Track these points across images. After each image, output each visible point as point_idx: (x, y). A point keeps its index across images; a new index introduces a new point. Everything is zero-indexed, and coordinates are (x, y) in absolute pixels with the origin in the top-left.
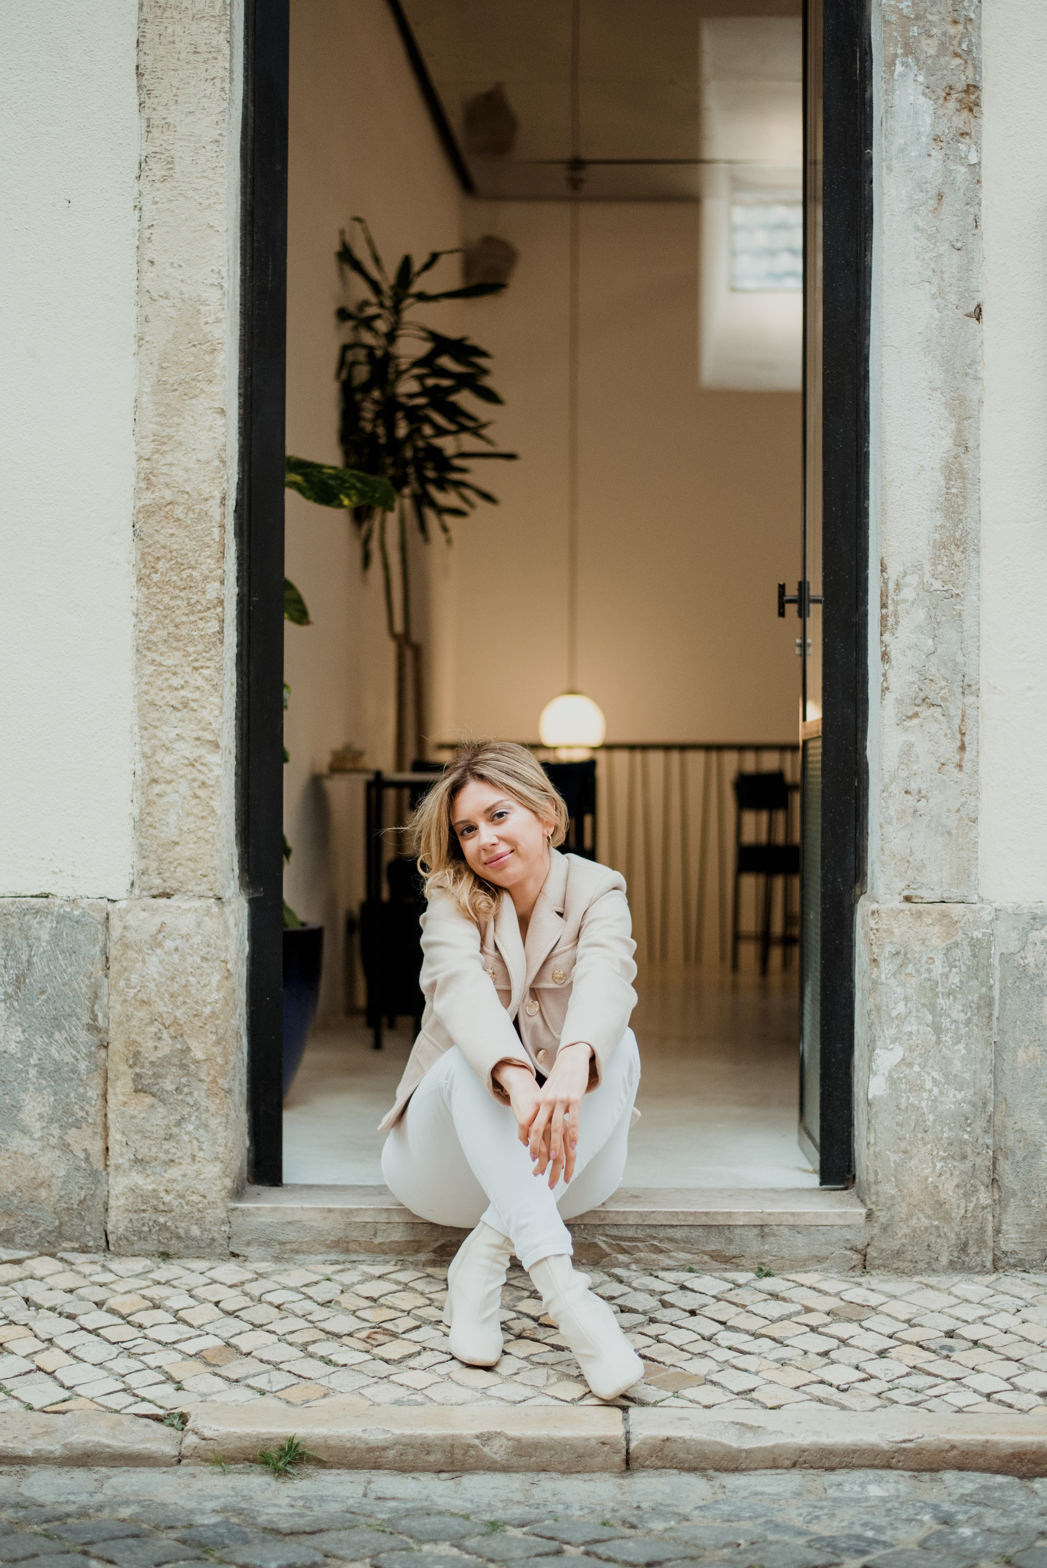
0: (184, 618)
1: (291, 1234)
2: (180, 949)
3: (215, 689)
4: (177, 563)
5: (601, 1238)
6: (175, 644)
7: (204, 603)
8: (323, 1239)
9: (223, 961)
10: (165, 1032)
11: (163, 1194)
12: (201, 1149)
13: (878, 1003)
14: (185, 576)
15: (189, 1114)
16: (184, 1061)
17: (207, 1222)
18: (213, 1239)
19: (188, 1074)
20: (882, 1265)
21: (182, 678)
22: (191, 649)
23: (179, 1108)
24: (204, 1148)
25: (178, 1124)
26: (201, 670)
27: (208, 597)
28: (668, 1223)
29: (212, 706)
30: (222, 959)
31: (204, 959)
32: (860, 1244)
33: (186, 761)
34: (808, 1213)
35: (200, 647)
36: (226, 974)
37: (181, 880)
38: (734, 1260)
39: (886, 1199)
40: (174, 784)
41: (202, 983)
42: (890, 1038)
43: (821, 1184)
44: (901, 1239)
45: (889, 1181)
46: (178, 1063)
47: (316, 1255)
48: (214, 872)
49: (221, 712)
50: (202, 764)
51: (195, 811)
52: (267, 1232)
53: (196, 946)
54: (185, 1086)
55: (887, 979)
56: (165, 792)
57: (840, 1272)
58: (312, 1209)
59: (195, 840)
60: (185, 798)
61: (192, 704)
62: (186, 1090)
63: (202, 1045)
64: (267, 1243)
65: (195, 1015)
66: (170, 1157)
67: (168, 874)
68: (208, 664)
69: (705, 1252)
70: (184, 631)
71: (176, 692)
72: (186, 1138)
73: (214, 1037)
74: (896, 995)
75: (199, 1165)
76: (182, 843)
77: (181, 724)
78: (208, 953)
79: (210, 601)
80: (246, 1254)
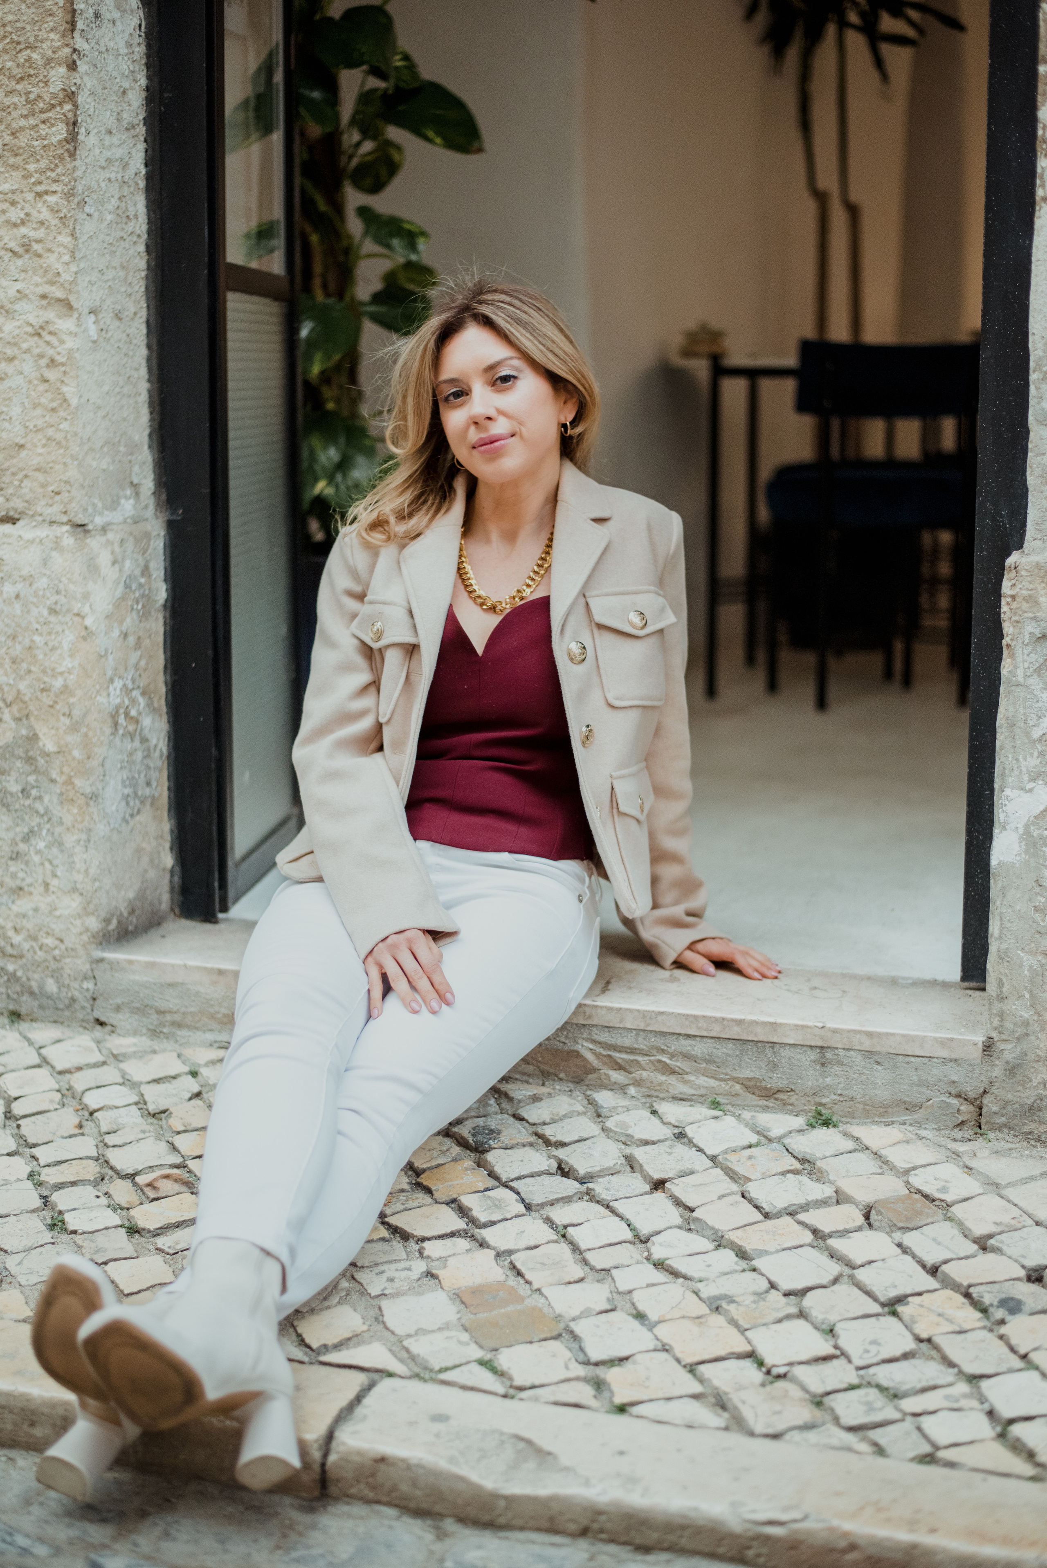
0: (23, 122)
1: (170, 1001)
2: (22, 595)
3: (64, 224)
4: (12, 41)
5: (585, 1044)
6: (12, 160)
7: (47, 98)
8: (212, 1010)
9: (78, 615)
10: (6, 711)
11: (11, 933)
12: (55, 875)
13: (1010, 714)
14: (22, 60)
15: (39, 825)
16: (31, 753)
17: (65, 976)
18: (73, 1000)
19: (36, 771)
20: (1005, 1126)
21: (22, 209)
22: (32, 167)
23: (27, 817)
24: (59, 874)
25: (26, 839)
26: (46, 197)
27: (51, 90)
28: (683, 1032)
29: (61, 249)
30: (76, 611)
31: (53, 611)
32: (972, 1089)
33: (30, 329)
34: (893, 1034)
35: (44, 163)
36: (83, 633)
37: (27, 498)
38: (780, 1096)
39: (1015, 1024)
40: (16, 362)
41: (51, 644)
42: (1028, 772)
43: (964, 978)
44: (1036, 1088)
45: (1021, 997)
46: (23, 755)
47: (204, 1032)
48: (68, 488)
49: (73, 257)
50: (50, 333)
51: (43, 400)
52: (142, 995)
53: (41, 593)
54: (33, 787)
55: (1026, 676)
56: (6, 374)
57: (939, 1130)
58: (198, 968)
59: (44, 441)
60: (30, 382)
61: (36, 247)
62: (34, 792)
63: (53, 732)
64: (141, 1010)
65: (43, 690)
66: (18, 883)
67: (11, 491)
68: (54, 187)
69: (736, 1080)
70: (23, 140)
71: (15, 230)
72: (36, 859)
73: (67, 721)
74: (1040, 704)
75: (53, 897)
76: (28, 446)
77: (23, 275)
78: (56, 603)
79: (54, 96)
80: (114, 1023)
